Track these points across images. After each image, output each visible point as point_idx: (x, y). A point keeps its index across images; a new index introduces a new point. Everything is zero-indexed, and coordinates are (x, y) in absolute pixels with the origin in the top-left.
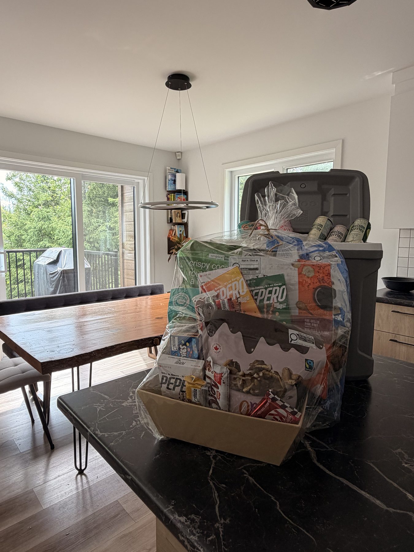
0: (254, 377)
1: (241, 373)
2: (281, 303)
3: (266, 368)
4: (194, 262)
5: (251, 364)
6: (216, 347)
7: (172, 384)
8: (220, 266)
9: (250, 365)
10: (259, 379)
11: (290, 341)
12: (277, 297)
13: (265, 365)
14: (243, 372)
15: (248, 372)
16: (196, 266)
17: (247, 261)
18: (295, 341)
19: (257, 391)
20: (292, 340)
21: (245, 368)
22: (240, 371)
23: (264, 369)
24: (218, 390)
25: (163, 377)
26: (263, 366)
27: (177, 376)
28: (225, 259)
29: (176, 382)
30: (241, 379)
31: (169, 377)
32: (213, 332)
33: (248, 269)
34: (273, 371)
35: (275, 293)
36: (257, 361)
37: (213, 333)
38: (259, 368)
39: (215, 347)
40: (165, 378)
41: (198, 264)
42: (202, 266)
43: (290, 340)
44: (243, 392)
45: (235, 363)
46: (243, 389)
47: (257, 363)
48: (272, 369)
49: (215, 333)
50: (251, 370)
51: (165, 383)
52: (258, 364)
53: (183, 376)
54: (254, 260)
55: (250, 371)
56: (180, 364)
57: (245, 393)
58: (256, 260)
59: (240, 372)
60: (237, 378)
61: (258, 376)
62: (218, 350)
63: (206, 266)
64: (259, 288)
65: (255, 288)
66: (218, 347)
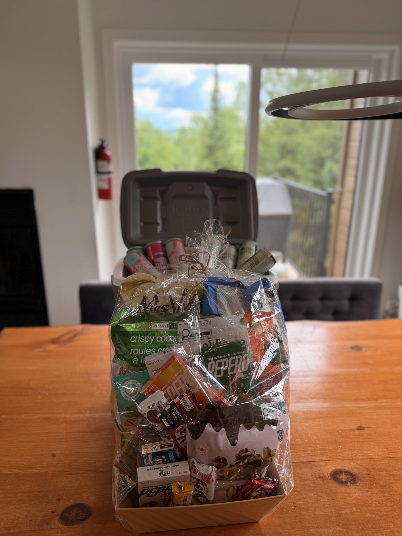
0: (240, 466)
1: (228, 466)
2: (245, 373)
3: (250, 454)
4: (136, 337)
5: (237, 455)
6: (202, 448)
8: (166, 340)
10: (245, 466)
12: (241, 367)
13: (249, 451)
14: (230, 464)
15: (235, 463)
16: (139, 341)
18: (267, 417)
19: (243, 476)
20: (265, 416)
21: (231, 460)
22: (227, 464)
23: (248, 456)
24: (206, 487)
26: (247, 453)
27: (160, 485)
28: (169, 328)
29: (158, 490)
30: (227, 470)
31: (151, 488)
34: (255, 455)
35: (238, 363)
36: (242, 450)
38: (244, 456)
41: (140, 339)
42: (146, 341)
43: (263, 416)
45: (221, 459)
47: (242, 452)
48: (254, 453)
50: (237, 461)
51: (145, 494)
52: (242, 454)
54: (203, 323)
55: (237, 462)
58: (206, 323)
60: (224, 470)
61: (243, 463)
62: (205, 451)
63: (150, 339)
64: (221, 357)
65: (217, 358)
66: (204, 448)
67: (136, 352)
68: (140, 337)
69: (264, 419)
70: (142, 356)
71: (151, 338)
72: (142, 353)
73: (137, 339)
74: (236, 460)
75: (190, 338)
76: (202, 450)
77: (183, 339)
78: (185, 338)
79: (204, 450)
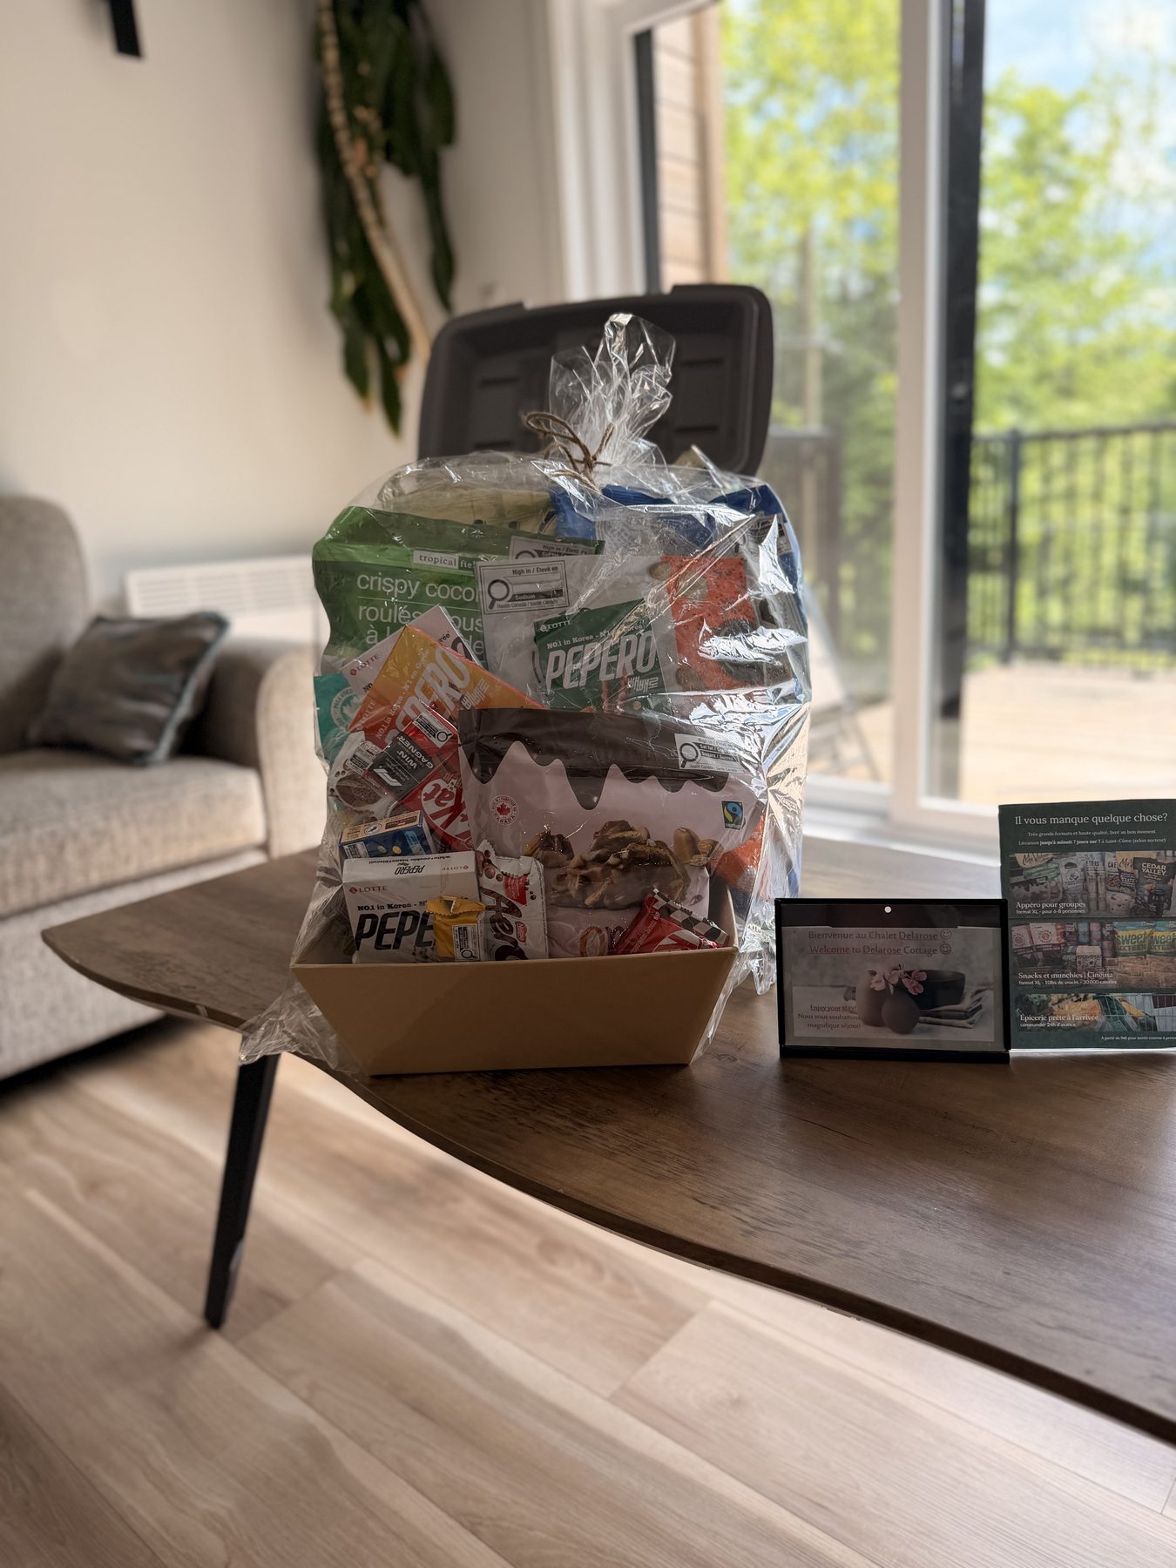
0: (609, 865)
1: (575, 861)
2: (643, 676)
3: (634, 837)
4: (373, 579)
5: (597, 833)
6: (503, 806)
7: (392, 931)
8: (450, 595)
9: (595, 837)
10: (622, 867)
11: (681, 763)
12: (634, 662)
13: (631, 829)
14: (581, 857)
15: (593, 855)
16: (379, 589)
17: (528, 571)
18: (693, 764)
19: (620, 898)
20: (686, 760)
21: (584, 848)
22: (574, 856)
23: (630, 840)
24: (521, 920)
25: (363, 918)
26: (628, 834)
27: (404, 906)
28: (460, 568)
29: (402, 924)
30: (576, 876)
31: (380, 914)
32: (490, 770)
33: (533, 596)
34: (651, 842)
35: (627, 652)
36: (612, 824)
37: (491, 772)
38: (617, 839)
39: (498, 808)
40: (368, 922)
41: (382, 585)
42: (396, 589)
43: (681, 760)
44: (586, 907)
45: (556, 840)
46: (584, 901)
47: (612, 829)
48: (649, 837)
49: (494, 772)
50: (598, 849)
51: (369, 935)
52: (613, 832)
53: (422, 903)
54: (546, 567)
55: (598, 852)
56: (409, 871)
57: (591, 908)
58: (553, 569)
59: (572, 859)
60: (566, 875)
61: (617, 860)
62: (510, 813)
63: (408, 588)
64: (582, 639)
65: (572, 641)
66: (508, 806)
67: (372, 614)
68: (382, 580)
69: (683, 766)
70: (388, 628)
71: (411, 586)
72: (389, 620)
73: (376, 582)
74: (598, 846)
75: (510, 603)
76: (502, 810)
77: (492, 606)
78: (497, 602)
79: (508, 809)
